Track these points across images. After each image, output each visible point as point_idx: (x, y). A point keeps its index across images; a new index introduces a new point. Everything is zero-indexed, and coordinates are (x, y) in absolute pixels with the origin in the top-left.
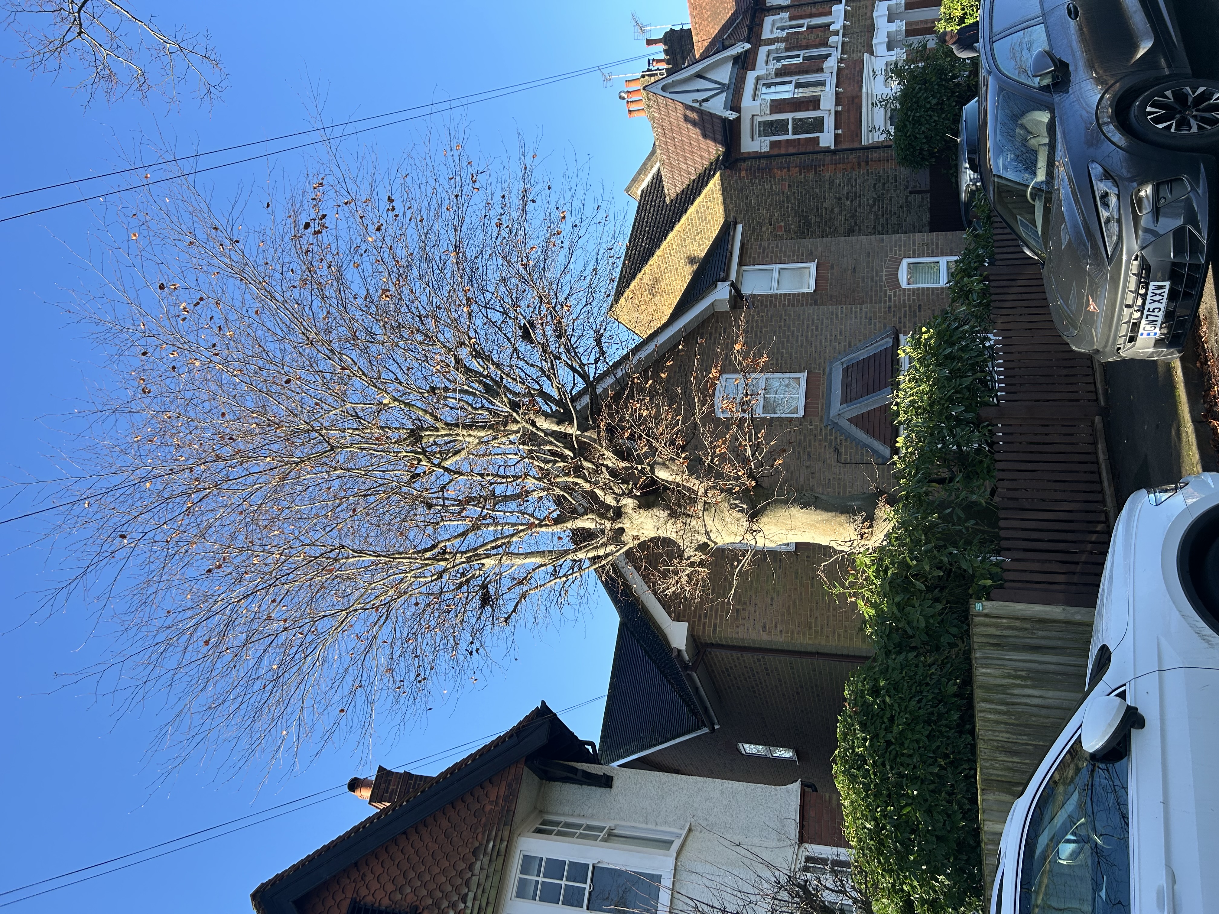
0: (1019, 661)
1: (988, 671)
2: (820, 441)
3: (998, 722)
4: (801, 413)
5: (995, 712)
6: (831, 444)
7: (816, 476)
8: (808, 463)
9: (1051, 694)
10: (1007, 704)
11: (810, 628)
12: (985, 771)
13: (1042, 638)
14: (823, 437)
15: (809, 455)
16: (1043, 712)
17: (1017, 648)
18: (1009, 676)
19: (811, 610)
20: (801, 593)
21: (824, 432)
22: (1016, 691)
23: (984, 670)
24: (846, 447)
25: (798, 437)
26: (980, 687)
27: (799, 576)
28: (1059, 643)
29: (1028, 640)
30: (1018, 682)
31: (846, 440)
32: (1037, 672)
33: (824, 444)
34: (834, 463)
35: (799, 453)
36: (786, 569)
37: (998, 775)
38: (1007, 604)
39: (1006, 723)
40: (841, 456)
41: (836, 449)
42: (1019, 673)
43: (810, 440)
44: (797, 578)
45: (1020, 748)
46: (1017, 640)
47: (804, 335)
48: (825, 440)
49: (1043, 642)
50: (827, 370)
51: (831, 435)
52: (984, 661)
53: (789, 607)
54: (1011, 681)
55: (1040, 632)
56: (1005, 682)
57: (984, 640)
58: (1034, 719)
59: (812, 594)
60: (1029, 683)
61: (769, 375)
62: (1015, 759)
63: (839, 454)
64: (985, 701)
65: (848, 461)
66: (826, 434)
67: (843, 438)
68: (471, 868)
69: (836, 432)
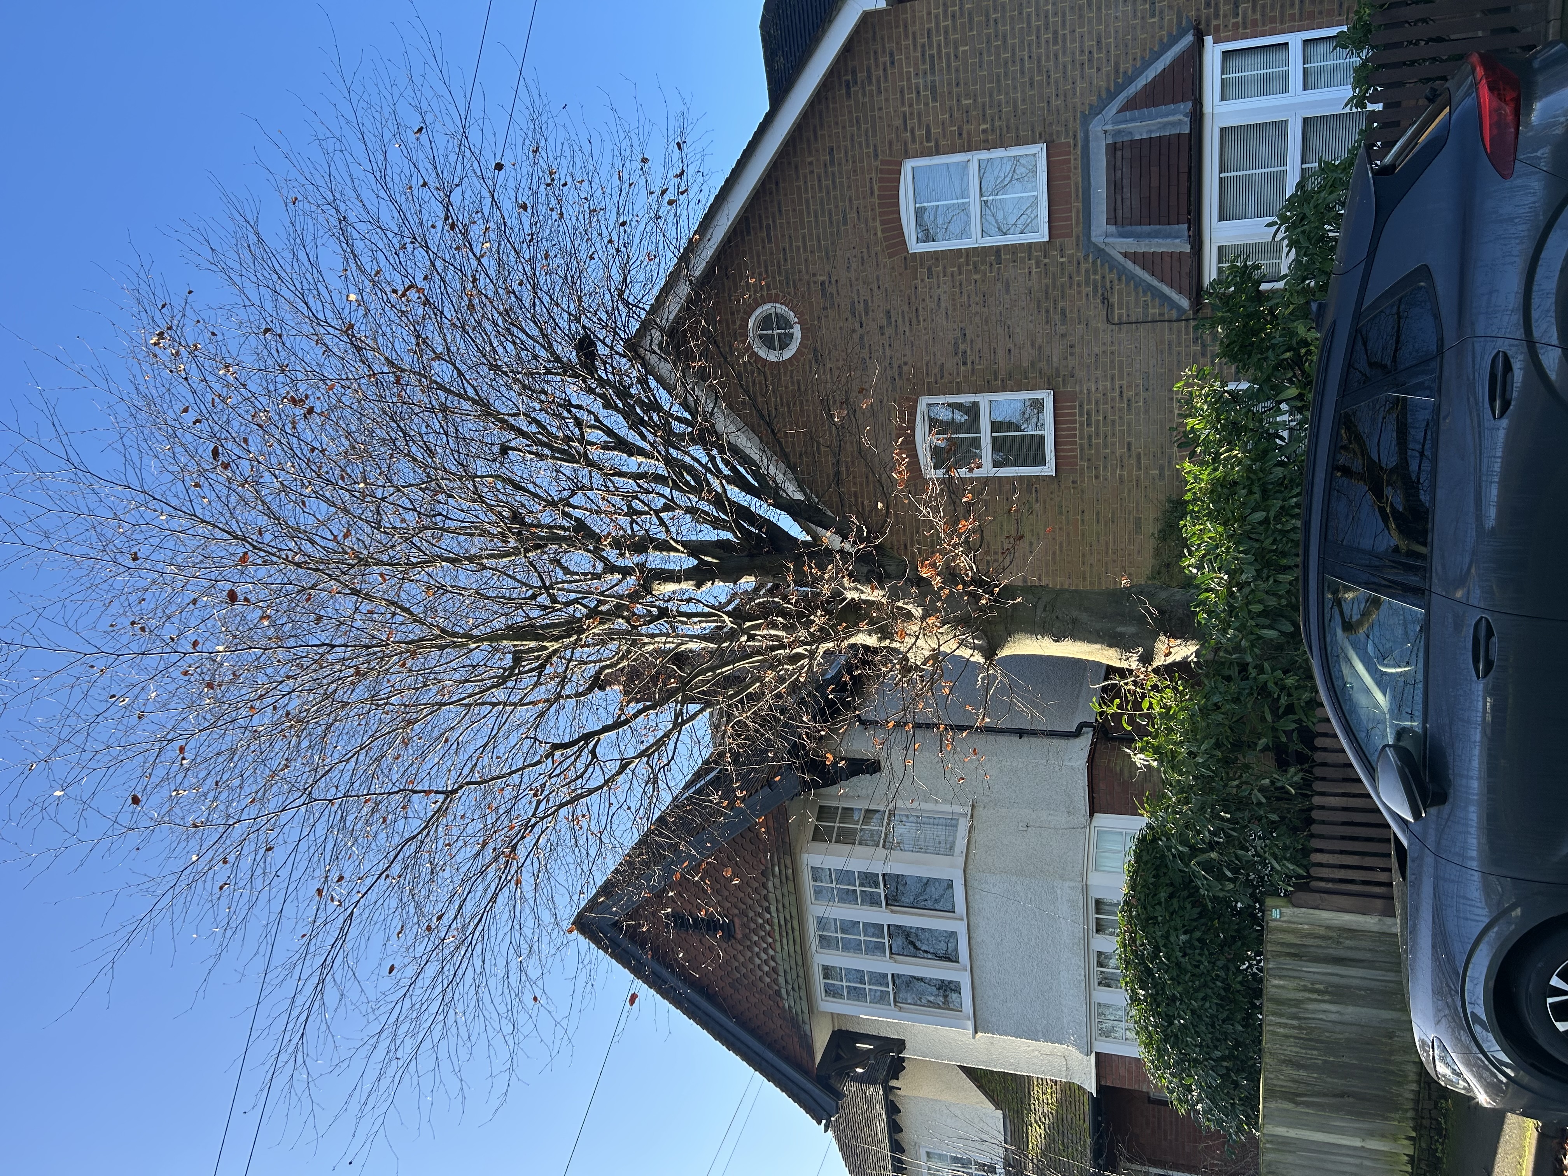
0: (1318, 973)
1: (1281, 982)
2: (1079, 285)
3: (1287, 1037)
4: (1042, 235)
5: (1285, 1025)
6: (1095, 290)
7: (1077, 350)
8: (1062, 329)
9: (1350, 1009)
10: (1299, 1019)
11: (1084, 579)
12: (1269, 1081)
13: (1351, 948)
14: (1082, 278)
15: (1063, 313)
16: (1339, 1028)
17: (1317, 960)
18: (1305, 989)
19: (1083, 555)
20: (1068, 534)
21: (1083, 267)
22: (1311, 1006)
23: (1276, 982)
24: (1120, 293)
25: (1044, 281)
26: (1271, 1000)
27: (1064, 510)
28: (1368, 956)
29: (1331, 951)
30: (1315, 996)
31: (1119, 280)
32: (1337, 986)
33: (1085, 290)
34: (1101, 325)
35: (1047, 311)
36: (1045, 502)
37: (1282, 1086)
38: (1311, 911)
39: (1295, 1038)
40: (1113, 312)
41: (1105, 299)
42: (1317, 986)
43: (1062, 286)
44: (1061, 513)
45: (1309, 1062)
46: (1320, 951)
47: (1034, 56)
48: (1087, 284)
49: (1349, 954)
50: (1080, 135)
51: (1095, 272)
52: (1277, 972)
53: (1054, 553)
54: (1307, 995)
55: (1348, 942)
56: (1300, 995)
57: (1278, 948)
58: (1327, 1034)
59: (1083, 535)
60: (1327, 998)
61: (984, 155)
62: (1301, 1072)
63: (1109, 307)
64: (1274, 1014)
65: (1125, 319)
66: (1087, 271)
67: (1114, 276)
68: (764, 886)
69: (1102, 265)
